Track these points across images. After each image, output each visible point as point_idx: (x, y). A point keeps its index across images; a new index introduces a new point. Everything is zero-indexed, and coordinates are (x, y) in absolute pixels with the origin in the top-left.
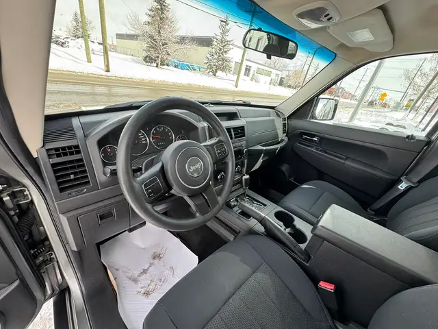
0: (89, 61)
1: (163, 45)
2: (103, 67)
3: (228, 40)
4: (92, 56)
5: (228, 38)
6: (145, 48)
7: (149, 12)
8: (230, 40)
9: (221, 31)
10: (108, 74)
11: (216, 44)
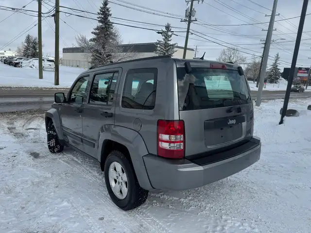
0: (41, 77)
1: (107, 57)
2: (53, 81)
3: (171, 44)
4: (44, 73)
5: (171, 43)
6: (90, 60)
7: (94, 31)
8: (174, 43)
9: (164, 37)
10: (57, 87)
11: (159, 49)
